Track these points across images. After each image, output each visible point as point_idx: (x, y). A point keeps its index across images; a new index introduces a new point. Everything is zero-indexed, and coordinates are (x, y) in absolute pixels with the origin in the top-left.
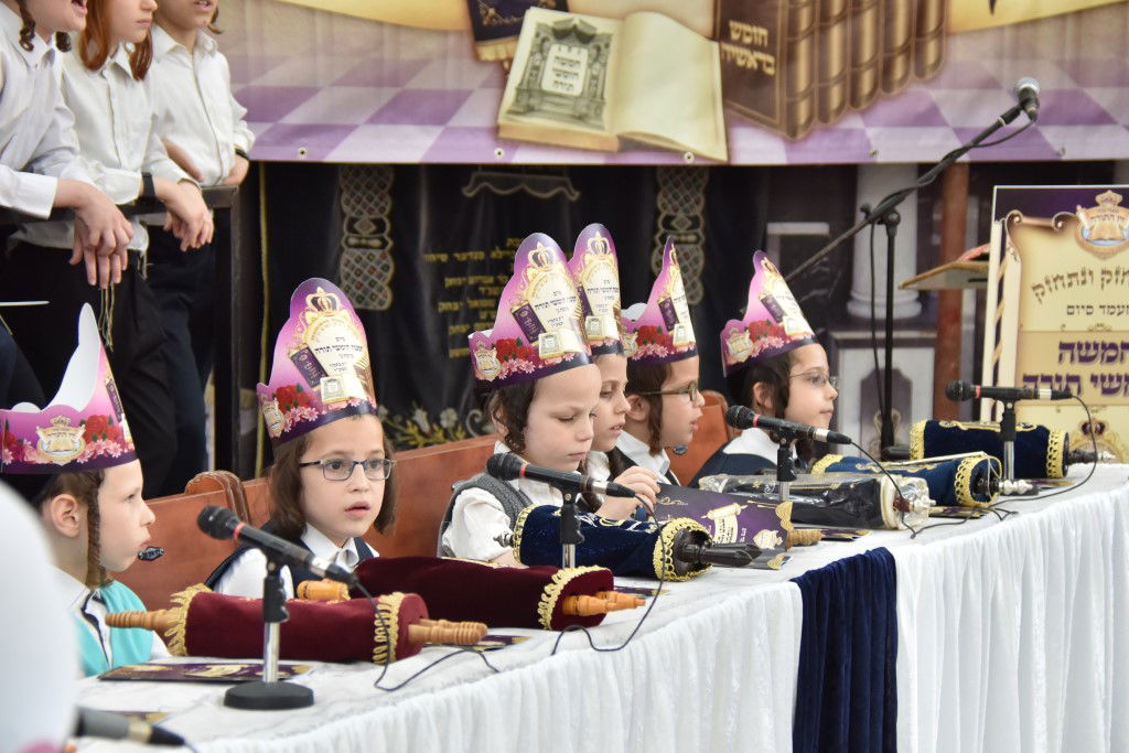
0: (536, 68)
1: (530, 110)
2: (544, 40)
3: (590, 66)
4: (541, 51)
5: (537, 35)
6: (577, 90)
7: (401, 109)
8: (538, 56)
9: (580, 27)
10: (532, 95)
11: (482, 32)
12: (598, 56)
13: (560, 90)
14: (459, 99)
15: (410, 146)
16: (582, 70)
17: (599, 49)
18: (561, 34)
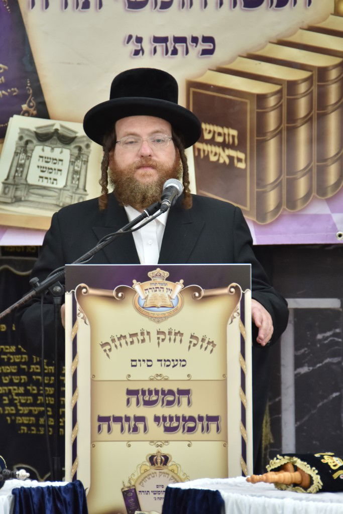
0: (22, 166)
1: (17, 200)
2: (27, 142)
3: (72, 163)
4: (25, 151)
5: (21, 138)
6: (61, 184)
8: (22, 156)
9: (61, 131)
10: (18, 188)
13: (45, 183)
16: (65, 166)
17: (80, 149)
18: (44, 137)
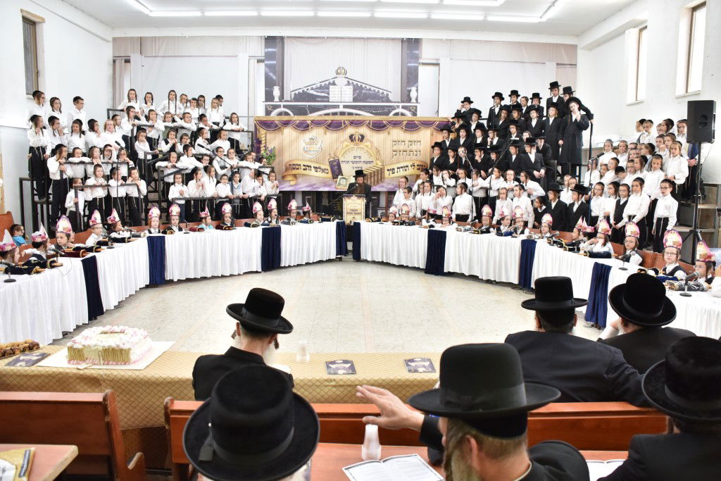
0: (340, 181)
1: (340, 186)
2: (340, 179)
7: (326, 185)
10: (339, 184)
11: (334, 178)
12: (347, 180)
13: (342, 183)
14: (331, 185)
15: (327, 189)
18: (342, 178)
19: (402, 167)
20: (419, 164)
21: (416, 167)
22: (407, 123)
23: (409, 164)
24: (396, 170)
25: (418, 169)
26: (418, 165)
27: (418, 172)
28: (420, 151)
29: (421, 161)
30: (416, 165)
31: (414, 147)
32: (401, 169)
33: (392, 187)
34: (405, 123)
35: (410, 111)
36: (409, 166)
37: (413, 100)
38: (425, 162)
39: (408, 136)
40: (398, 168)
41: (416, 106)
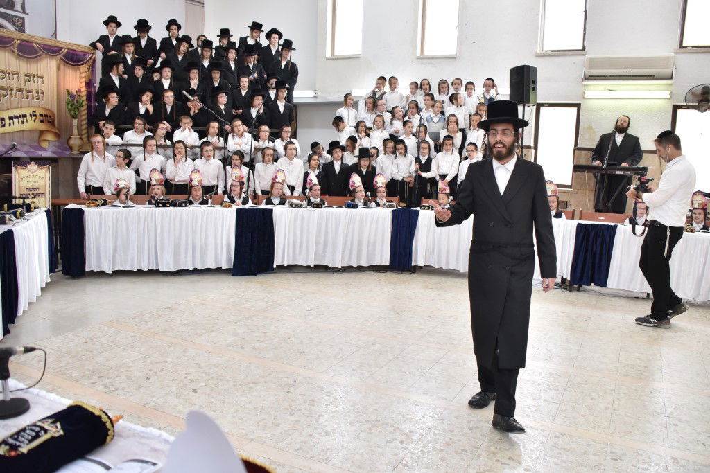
19: (16, 117)
20: (42, 112)
21: (39, 118)
22: (19, 44)
23: (28, 112)
24: (7, 121)
25: (42, 121)
26: (41, 115)
27: (43, 126)
28: (42, 93)
29: (45, 109)
30: (37, 113)
31: (34, 86)
32: (16, 121)
33: (4, 150)
34: (17, 42)
35: (13, 24)
36: (28, 116)
37: (18, 7)
38: (50, 111)
39: (23, 67)
40: (11, 118)
41: (23, 19)
